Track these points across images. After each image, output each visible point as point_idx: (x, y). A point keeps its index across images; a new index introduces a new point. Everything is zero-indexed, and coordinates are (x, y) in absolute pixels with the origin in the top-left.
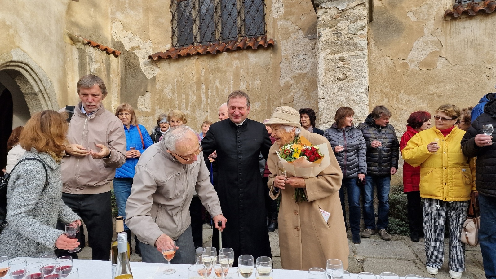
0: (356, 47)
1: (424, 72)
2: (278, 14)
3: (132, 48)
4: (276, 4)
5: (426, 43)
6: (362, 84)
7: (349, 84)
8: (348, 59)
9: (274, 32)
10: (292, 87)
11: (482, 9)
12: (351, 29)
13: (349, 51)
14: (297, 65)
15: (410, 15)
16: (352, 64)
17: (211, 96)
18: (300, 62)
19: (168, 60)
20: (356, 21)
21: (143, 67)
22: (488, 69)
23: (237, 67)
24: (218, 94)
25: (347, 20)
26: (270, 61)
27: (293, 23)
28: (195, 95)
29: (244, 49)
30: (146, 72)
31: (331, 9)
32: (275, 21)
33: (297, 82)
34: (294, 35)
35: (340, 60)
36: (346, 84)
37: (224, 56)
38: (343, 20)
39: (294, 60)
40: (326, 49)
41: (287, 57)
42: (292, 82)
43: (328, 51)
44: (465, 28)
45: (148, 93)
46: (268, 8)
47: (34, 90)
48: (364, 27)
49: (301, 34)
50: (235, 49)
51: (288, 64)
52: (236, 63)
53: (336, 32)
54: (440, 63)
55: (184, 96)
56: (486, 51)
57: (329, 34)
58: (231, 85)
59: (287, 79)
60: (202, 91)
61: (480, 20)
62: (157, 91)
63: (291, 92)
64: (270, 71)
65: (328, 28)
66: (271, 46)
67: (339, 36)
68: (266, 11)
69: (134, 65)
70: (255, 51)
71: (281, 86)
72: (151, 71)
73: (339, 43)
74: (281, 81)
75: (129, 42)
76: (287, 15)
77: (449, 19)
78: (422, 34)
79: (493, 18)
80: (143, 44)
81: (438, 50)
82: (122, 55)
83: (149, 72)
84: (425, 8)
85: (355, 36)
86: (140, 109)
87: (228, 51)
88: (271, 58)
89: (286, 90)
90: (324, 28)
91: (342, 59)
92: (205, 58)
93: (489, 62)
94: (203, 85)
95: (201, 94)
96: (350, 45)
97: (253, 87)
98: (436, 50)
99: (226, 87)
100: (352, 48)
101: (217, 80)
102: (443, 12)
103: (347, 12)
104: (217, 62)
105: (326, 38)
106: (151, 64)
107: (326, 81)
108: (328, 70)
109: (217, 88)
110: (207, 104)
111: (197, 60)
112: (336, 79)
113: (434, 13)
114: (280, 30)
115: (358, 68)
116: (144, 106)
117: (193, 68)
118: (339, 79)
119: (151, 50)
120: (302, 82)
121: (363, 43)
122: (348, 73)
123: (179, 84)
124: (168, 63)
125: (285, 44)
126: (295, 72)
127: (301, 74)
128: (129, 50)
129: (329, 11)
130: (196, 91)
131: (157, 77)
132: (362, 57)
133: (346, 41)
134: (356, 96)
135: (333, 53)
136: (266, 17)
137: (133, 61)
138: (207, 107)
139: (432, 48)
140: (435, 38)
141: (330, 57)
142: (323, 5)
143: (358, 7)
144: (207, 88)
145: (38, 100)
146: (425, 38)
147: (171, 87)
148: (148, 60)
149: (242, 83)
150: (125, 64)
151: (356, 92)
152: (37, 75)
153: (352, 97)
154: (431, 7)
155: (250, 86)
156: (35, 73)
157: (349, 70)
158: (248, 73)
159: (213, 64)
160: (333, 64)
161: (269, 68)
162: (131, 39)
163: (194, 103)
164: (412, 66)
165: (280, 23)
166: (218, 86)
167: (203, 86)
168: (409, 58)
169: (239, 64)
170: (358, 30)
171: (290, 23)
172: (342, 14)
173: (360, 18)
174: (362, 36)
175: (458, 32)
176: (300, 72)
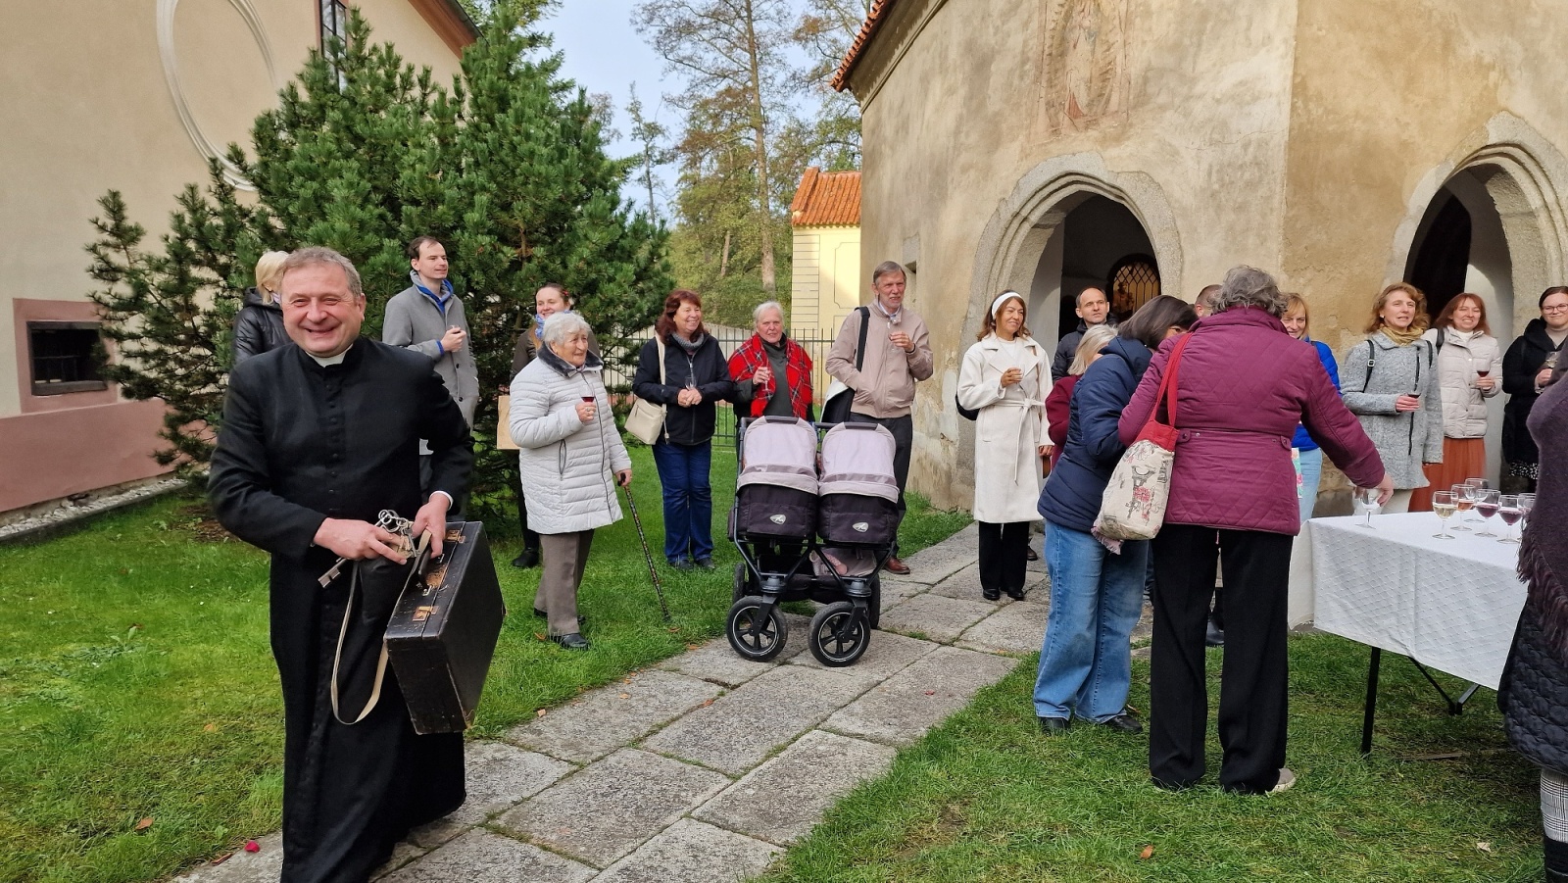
47: (1528, 204)
145: (1536, 229)
152: (1541, 168)
156: (1538, 164)
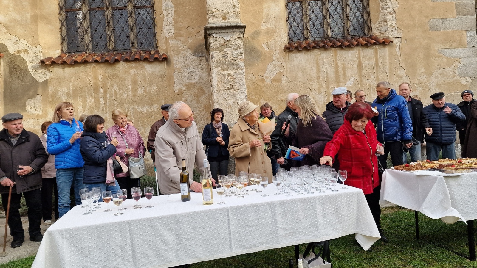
0: (238, 67)
1: (274, 85)
2: (169, 34)
3: (18, 52)
4: (168, 27)
5: (275, 66)
6: (243, 93)
7: (234, 92)
8: (233, 75)
9: (167, 48)
10: (184, 93)
11: (306, 47)
12: (234, 54)
13: (233, 69)
14: (187, 76)
15: (264, 46)
16: (236, 78)
17: (109, 99)
18: (190, 74)
19: (62, 65)
20: (237, 49)
21: (32, 72)
22: (310, 85)
23: (135, 75)
24: (117, 98)
25: (231, 47)
26: (164, 71)
27: (182, 43)
28: (92, 98)
29: (141, 60)
30: (36, 75)
31: (220, 39)
32: (167, 40)
33: (188, 89)
34: (184, 52)
35: (228, 75)
36: (233, 92)
37: (122, 66)
38: (228, 47)
39: (185, 72)
40: (218, 67)
41: (179, 69)
42: (184, 89)
43: (219, 68)
44: (296, 58)
45: (38, 95)
46: (158, 28)
48: (242, 53)
49: (189, 52)
50: (132, 60)
51: (180, 75)
52: (133, 71)
53: (224, 55)
54: (284, 80)
55: (81, 99)
56: (308, 73)
57: (220, 56)
58: (130, 90)
59: (180, 86)
60: (100, 95)
61: (305, 53)
62: (50, 95)
63: (183, 97)
64: (165, 79)
65: (218, 52)
66: (165, 60)
67: (226, 58)
68: (157, 30)
69: (20, 68)
70: (151, 62)
71: (175, 92)
72: (41, 75)
73: (227, 63)
74: (175, 88)
75: (14, 45)
76: (177, 36)
77: (287, 51)
78: (272, 60)
79: (312, 52)
80: (31, 48)
81: (282, 71)
82: (5, 58)
83: (40, 76)
84: (273, 42)
85: (236, 59)
86: (29, 112)
87: (126, 60)
88: (165, 69)
89: (180, 96)
90: (216, 52)
91: (229, 75)
92: (102, 65)
93: (311, 80)
94: (101, 89)
95: (99, 97)
96: (234, 65)
97: (150, 92)
98: (280, 71)
99: (124, 92)
100: (235, 67)
101: (115, 85)
102: (284, 46)
103: (230, 42)
104: (115, 70)
105: (217, 59)
106: (42, 68)
107: (219, 90)
108: (220, 82)
109: (116, 92)
110: (106, 106)
111: (94, 67)
112: (226, 89)
113: (279, 47)
114: (172, 47)
115: (240, 82)
116: (34, 109)
117: (90, 74)
118: (228, 88)
119: (41, 54)
120: (193, 89)
121: (242, 64)
122: (234, 85)
123: (74, 88)
124: (61, 68)
125: (177, 59)
126: (186, 82)
127: (191, 83)
128: (14, 54)
129: (218, 40)
130: (93, 95)
131: (49, 81)
132: (242, 74)
133: (231, 62)
134: (240, 101)
135: (223, 70)
136: (156, 35)
137: (19, 64)
138: (106, 109)
139: (278, 70)
140: (280, 63)
141: (221, 72)
142: (214, 35)
143: (238, 39)
144: (105, 92)
146: (274, 63)
147: (66, 91)
148: (39, 64)
149: (139, 89)
150: (10, 67)
151: (240, 98)
153: (237, 101)
154: (276, 42)
155: (148, 91)
157: (234, 82)
158: (145, 80)
159: (111, 71)
160: (223, 78)
161: (164, 77)
162: (16, 43)
163: (92, 105)
164: (267, 81)
165: (171, 42)
166: (116, 90)
167: (101, 91)
168: (265, 75)
169: (136, 72)
170: (239, 55)
171: (180, 43)
172: (227, 43)
173: (240, 47)
174: (241, 59)
175: (293, 60)
176: (190, 81)
